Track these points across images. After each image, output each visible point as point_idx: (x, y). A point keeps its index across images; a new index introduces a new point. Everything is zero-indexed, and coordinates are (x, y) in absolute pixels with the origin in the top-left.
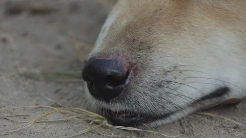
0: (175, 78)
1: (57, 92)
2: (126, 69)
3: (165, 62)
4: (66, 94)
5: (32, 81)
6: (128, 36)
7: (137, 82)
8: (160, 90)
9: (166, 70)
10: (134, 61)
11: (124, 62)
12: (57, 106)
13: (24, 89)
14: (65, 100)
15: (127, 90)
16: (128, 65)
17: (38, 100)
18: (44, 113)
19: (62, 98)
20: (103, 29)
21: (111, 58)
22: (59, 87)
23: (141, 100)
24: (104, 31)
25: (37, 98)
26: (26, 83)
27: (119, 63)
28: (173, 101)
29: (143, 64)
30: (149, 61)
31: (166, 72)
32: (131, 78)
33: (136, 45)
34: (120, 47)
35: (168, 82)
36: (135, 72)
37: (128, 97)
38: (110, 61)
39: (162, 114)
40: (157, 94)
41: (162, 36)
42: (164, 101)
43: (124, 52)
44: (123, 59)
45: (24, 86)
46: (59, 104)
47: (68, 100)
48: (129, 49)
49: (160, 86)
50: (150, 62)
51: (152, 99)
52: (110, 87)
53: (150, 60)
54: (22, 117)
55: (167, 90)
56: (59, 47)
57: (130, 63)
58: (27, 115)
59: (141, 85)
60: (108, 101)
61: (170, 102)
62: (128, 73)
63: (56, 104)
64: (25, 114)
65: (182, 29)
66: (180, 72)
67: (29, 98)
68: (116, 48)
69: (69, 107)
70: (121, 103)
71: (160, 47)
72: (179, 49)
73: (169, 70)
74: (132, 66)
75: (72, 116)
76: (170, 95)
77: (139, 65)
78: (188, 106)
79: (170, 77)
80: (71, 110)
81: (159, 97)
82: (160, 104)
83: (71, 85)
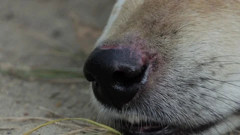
0: (214, 73)
1: (54, 96)
2: (141, 62)
3: (198, 51)
4: (66, 100)
5: (19, 82)
6: (146, 17)
7: (157, 80)
8: (192, 91)
9: (199, 62)
10: (153, 51)
11: (140, 52)
12: (54, 116)
13: (7, 92)
14: (65, 108)
15: (144, 92)
16: (144, 56)
17: (27, 108)
18: (35, 126)
19: (60, 106)
20: (114, 9)
21: (120, 48)
22: (56, 90)
23: (164, 104)
24: (115, 13)
25: (27, 105)
26: (11, 84)
27: (131, 54)
28: (212, 107)
29: (165, 55)
30: (174, 50)
31: (200, 66)
32: (150, 74)
33: (157, 28)
34: (135, 32)
35: (203, 79)
36: (154, 66)
37: (146, 102)
38: (119, 51)
39: (197, 124)
40: (188, 96)
41: (193, 15)
42: (199, 106)
43: (139, 38)
44: (138, 48)
45: (8, 88)
46: (56, 113)
47: (70, 108)
48: (146, 35)
49: (192, 85)
50: (176, 51)
51: (181, 103)
52: (120, 88)
53: (176, 49)
54: (6, 132)
55: (202, 90)
56: (57, 34)
57: (147, 53)
58: (12, 129)
59: (164, 83)
60: (119, 108)
61: (207, 109)
62: (145, 68)
63: (51, 113)
64: (9, 128)
65: (223, 7)
66: (221, 66)
67: (15, 105)
68: (128, 33)
69: (70, 117)
70: (137, 109)
71: (191, 31)
72: (218, 33)
73: (203, 62)
74: (150, 58)
75: (74, 130)
76: (207, 98)
77: (160, 56)
78: (233, 114)
79: (205, 73)
80: (73, 122)
81: (191, 100)
82: (193, 110)
83: (73, 87)
